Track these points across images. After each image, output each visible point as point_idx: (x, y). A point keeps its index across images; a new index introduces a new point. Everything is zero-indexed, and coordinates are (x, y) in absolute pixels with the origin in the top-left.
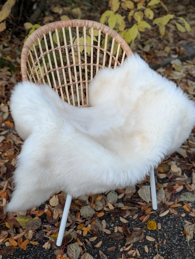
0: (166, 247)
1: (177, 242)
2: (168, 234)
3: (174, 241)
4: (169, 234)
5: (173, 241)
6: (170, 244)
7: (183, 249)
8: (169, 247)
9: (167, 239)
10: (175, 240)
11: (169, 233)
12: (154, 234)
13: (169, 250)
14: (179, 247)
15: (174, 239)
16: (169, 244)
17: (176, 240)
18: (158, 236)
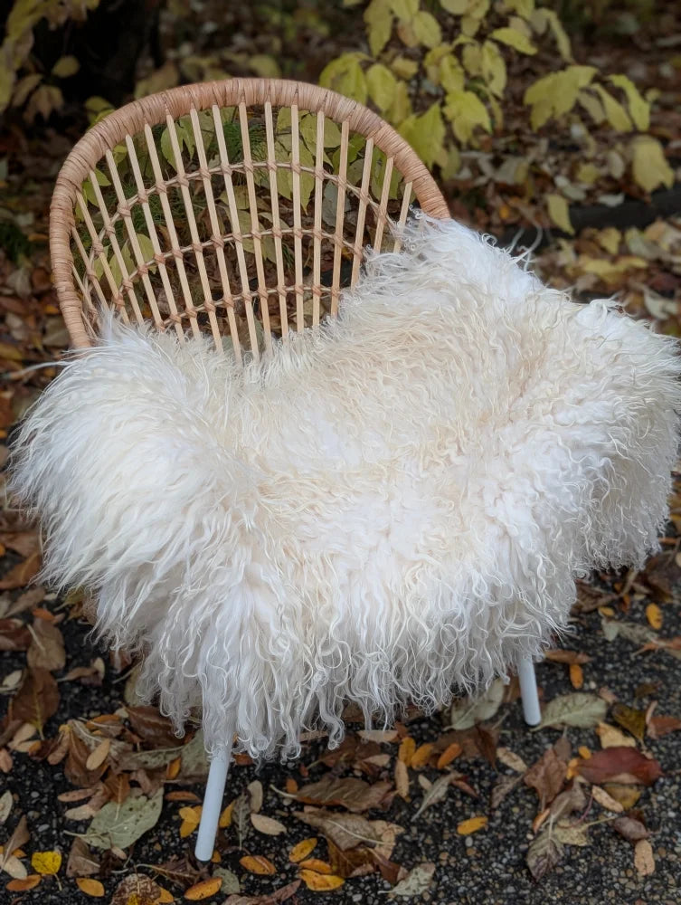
0: (466, 885)
1: (507, 872)
2: (478, 840)
3: (497, 868)
4: (481, 840)
5: (494, 865)
6: (481, 876)
7: (522, 897)
8: (475, 889)
9: (473, 857)
10: (501, 863)
11: (484, 836)
12: (429, 837)
13: (473, 899)
14: (511, 889)
15: (496, 861)
16: (475, 877)
17: (506, 865)
18: (441, 848)
